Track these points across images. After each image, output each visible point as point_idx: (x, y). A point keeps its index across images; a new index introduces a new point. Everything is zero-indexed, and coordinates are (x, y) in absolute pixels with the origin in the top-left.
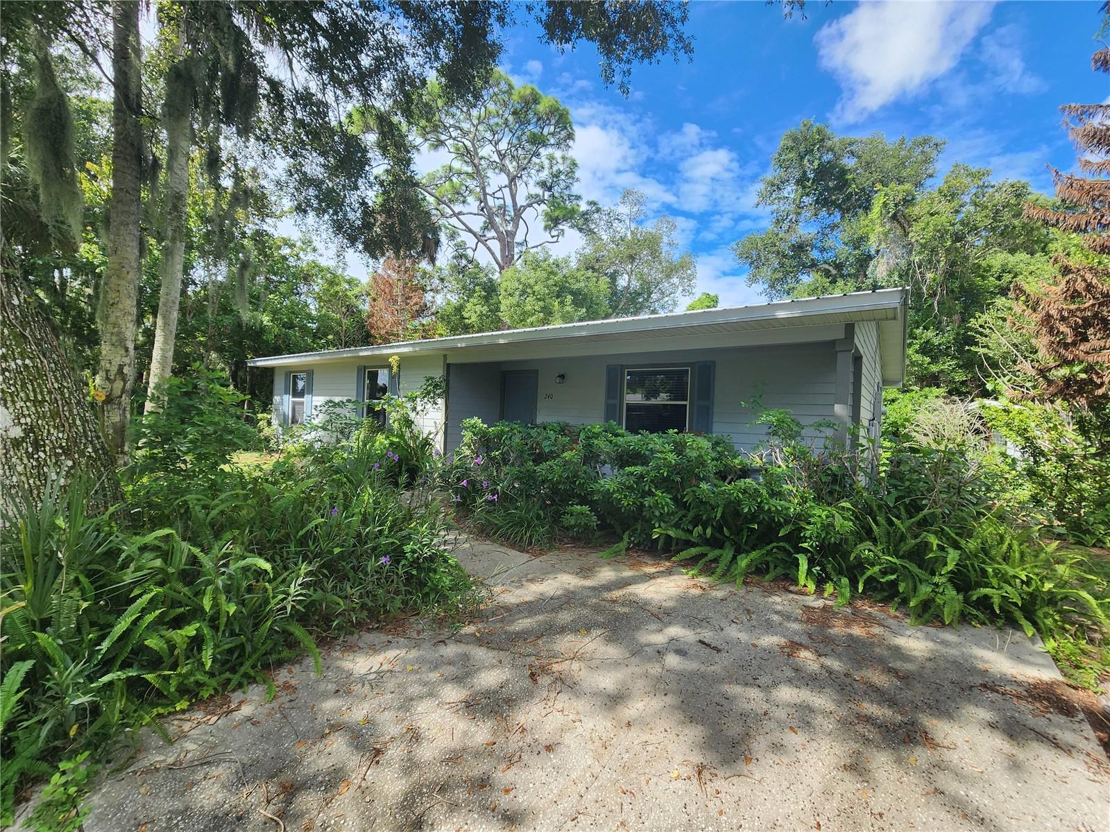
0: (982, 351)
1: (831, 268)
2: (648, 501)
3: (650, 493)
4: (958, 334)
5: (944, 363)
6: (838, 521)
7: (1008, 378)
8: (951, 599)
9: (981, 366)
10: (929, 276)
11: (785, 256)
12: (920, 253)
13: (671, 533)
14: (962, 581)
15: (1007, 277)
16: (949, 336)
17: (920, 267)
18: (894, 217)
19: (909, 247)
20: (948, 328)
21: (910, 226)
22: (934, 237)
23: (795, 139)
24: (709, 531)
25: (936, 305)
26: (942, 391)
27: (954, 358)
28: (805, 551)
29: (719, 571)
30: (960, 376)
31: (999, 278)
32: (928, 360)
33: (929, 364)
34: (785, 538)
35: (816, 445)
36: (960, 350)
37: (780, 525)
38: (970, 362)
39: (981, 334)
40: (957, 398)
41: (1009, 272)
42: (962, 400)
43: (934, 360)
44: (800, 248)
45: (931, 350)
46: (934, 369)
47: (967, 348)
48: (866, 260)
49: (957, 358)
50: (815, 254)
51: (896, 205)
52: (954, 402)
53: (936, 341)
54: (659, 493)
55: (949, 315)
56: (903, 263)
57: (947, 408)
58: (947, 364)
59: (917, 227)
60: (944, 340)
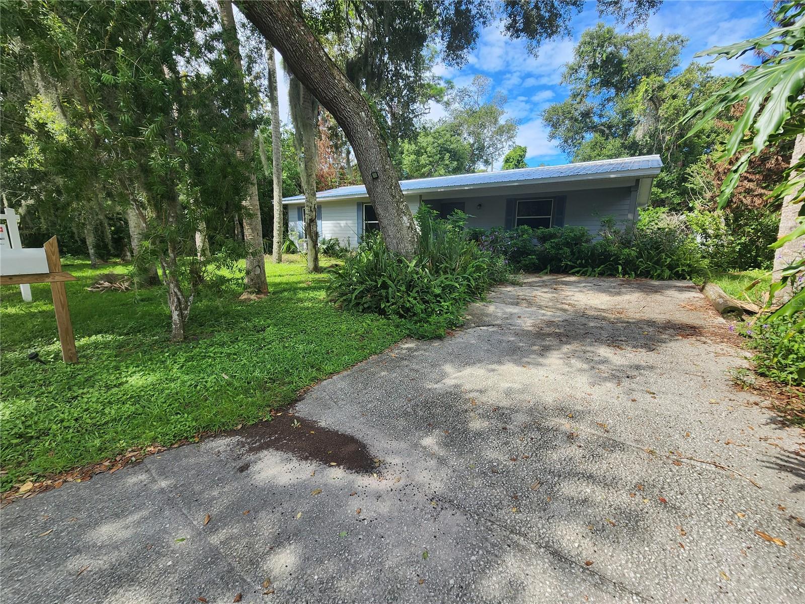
0: (690, 186)
1: (605, 129)
2: (561, 252)
3: (561, 249)
4: (679, 174)
5: (669, 193)
6: (632, 252)
7: (700, 200)
8: (667, 273)
9: (688, 194)
10: (668, 138)
11: (576, 120)
12: (664, 123)
13: (569, 263)
14: (671, 267)
15: (713, 135)
16: (674, 176)
17: (662, 133)
18: (651, 99)
19: (657, 119)
20: (674, 171)
21: (660, 105)
22: (673, 114)
23: (592, 38)
24: (584, 261)
25: (669, 156)
26: (666, 209)
27: (675, 189)
28: (620, 264)
29: (588, 274)
30: (677, 200)
31: (708, 137)
32: (660, 191)
33: (661, 193)
34: (612, 261)
35: (621, 228)
36: (679, 184)
37: (612, 256)
38: (684, 192)
39: (692, 176)
40: (674, 213)
41: (715, 132)
42: (676, 214)
43: (664, 191)
44: (586, 114)
45: (663, 184)
46: (663, 196)
47: (683, 184)
48: (630, 126)
49: (677, 189)
50: (596, 119)
51: (653, 91)
52: (672, 215)
53: (666, 179)
54: (565, 248)
55: (675, 162)
56: (652, 128)
57: (668, 219)
58: (671, 193)
59: (664, 106)
60: (671, 178)
